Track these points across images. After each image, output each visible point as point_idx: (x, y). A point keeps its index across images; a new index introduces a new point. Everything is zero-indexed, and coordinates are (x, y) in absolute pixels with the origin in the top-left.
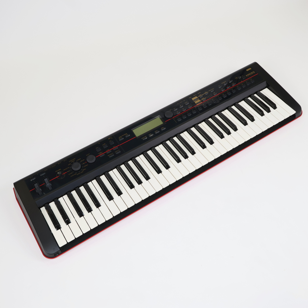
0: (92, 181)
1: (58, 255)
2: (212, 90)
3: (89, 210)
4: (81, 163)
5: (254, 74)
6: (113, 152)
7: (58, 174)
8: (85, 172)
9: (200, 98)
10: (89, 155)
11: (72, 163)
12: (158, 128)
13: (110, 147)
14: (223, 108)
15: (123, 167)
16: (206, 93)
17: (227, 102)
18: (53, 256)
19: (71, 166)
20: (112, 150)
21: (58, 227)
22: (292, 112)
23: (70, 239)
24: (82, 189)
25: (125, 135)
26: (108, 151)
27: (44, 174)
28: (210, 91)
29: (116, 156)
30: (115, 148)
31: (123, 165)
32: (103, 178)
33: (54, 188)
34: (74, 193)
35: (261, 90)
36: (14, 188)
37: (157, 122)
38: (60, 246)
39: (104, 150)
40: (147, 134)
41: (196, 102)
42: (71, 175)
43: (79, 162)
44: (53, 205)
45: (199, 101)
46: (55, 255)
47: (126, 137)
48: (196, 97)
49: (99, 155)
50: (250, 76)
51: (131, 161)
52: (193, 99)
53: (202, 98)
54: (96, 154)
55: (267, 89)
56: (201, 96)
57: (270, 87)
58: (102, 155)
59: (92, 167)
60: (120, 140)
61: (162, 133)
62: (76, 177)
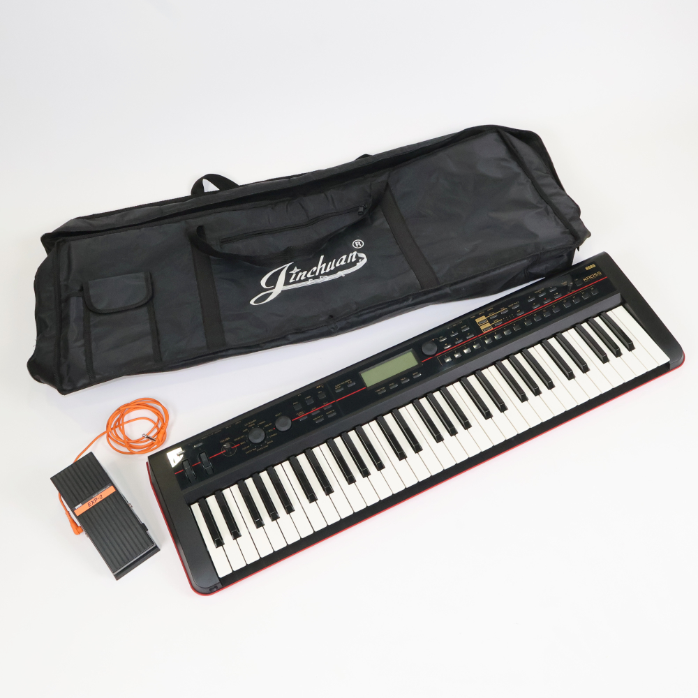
0: (283, 464)
1: (215, 589)
2: (514, 305)
3: (274, 516)
4: (265, 430)
5: (599, 277)
6: (323, 412)
7: (224, 447)
8: (271, 447)
9: (490, 321)
10: (281, 415)
11: (250, 429)
12: (408, 373)
13: (318, 403)
14: (533, 342)
15: (338, 441)
16: (504, 311)
17: (540, 331)
18: (208, 591)
19: (247, 433)
20: (322, 410)
21: (219, 542)
22: (663, 359)
23: (239, 565)
24: (264, 476)
25: (347, 384)
26: (315, 411)
27: (201, 444)
28: (511, 307)
29: (328, 421)
30: (327, 406)
31: (339, 438)
32: (302, 459)
33: (216, 470)
34: (250, 483)
35: (611, 309)
36: (147, 463)
37: (408, 361)
38: (221, 575)
39: (307, 409)
40: (385, 384)
41: (482, 328)
42: (248, 450)
43: (261, 426)
44: (212, 501)
45: (489, 325)
46: (210, 590)
47: (349, 386)
48: (484, 318)
49: (298, 416)
50: (590, 281)
51: (353, 431)
52: (478, 320)
53: (495, 319)
54: (292, 415)
55: (621, 308)
56: (493, 315)
57: (627, 305)
58: (302, 416)
59: (283, 438)
60: (337, 392)
61: (414, 382)
62: (254, 454)
